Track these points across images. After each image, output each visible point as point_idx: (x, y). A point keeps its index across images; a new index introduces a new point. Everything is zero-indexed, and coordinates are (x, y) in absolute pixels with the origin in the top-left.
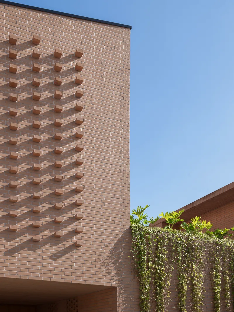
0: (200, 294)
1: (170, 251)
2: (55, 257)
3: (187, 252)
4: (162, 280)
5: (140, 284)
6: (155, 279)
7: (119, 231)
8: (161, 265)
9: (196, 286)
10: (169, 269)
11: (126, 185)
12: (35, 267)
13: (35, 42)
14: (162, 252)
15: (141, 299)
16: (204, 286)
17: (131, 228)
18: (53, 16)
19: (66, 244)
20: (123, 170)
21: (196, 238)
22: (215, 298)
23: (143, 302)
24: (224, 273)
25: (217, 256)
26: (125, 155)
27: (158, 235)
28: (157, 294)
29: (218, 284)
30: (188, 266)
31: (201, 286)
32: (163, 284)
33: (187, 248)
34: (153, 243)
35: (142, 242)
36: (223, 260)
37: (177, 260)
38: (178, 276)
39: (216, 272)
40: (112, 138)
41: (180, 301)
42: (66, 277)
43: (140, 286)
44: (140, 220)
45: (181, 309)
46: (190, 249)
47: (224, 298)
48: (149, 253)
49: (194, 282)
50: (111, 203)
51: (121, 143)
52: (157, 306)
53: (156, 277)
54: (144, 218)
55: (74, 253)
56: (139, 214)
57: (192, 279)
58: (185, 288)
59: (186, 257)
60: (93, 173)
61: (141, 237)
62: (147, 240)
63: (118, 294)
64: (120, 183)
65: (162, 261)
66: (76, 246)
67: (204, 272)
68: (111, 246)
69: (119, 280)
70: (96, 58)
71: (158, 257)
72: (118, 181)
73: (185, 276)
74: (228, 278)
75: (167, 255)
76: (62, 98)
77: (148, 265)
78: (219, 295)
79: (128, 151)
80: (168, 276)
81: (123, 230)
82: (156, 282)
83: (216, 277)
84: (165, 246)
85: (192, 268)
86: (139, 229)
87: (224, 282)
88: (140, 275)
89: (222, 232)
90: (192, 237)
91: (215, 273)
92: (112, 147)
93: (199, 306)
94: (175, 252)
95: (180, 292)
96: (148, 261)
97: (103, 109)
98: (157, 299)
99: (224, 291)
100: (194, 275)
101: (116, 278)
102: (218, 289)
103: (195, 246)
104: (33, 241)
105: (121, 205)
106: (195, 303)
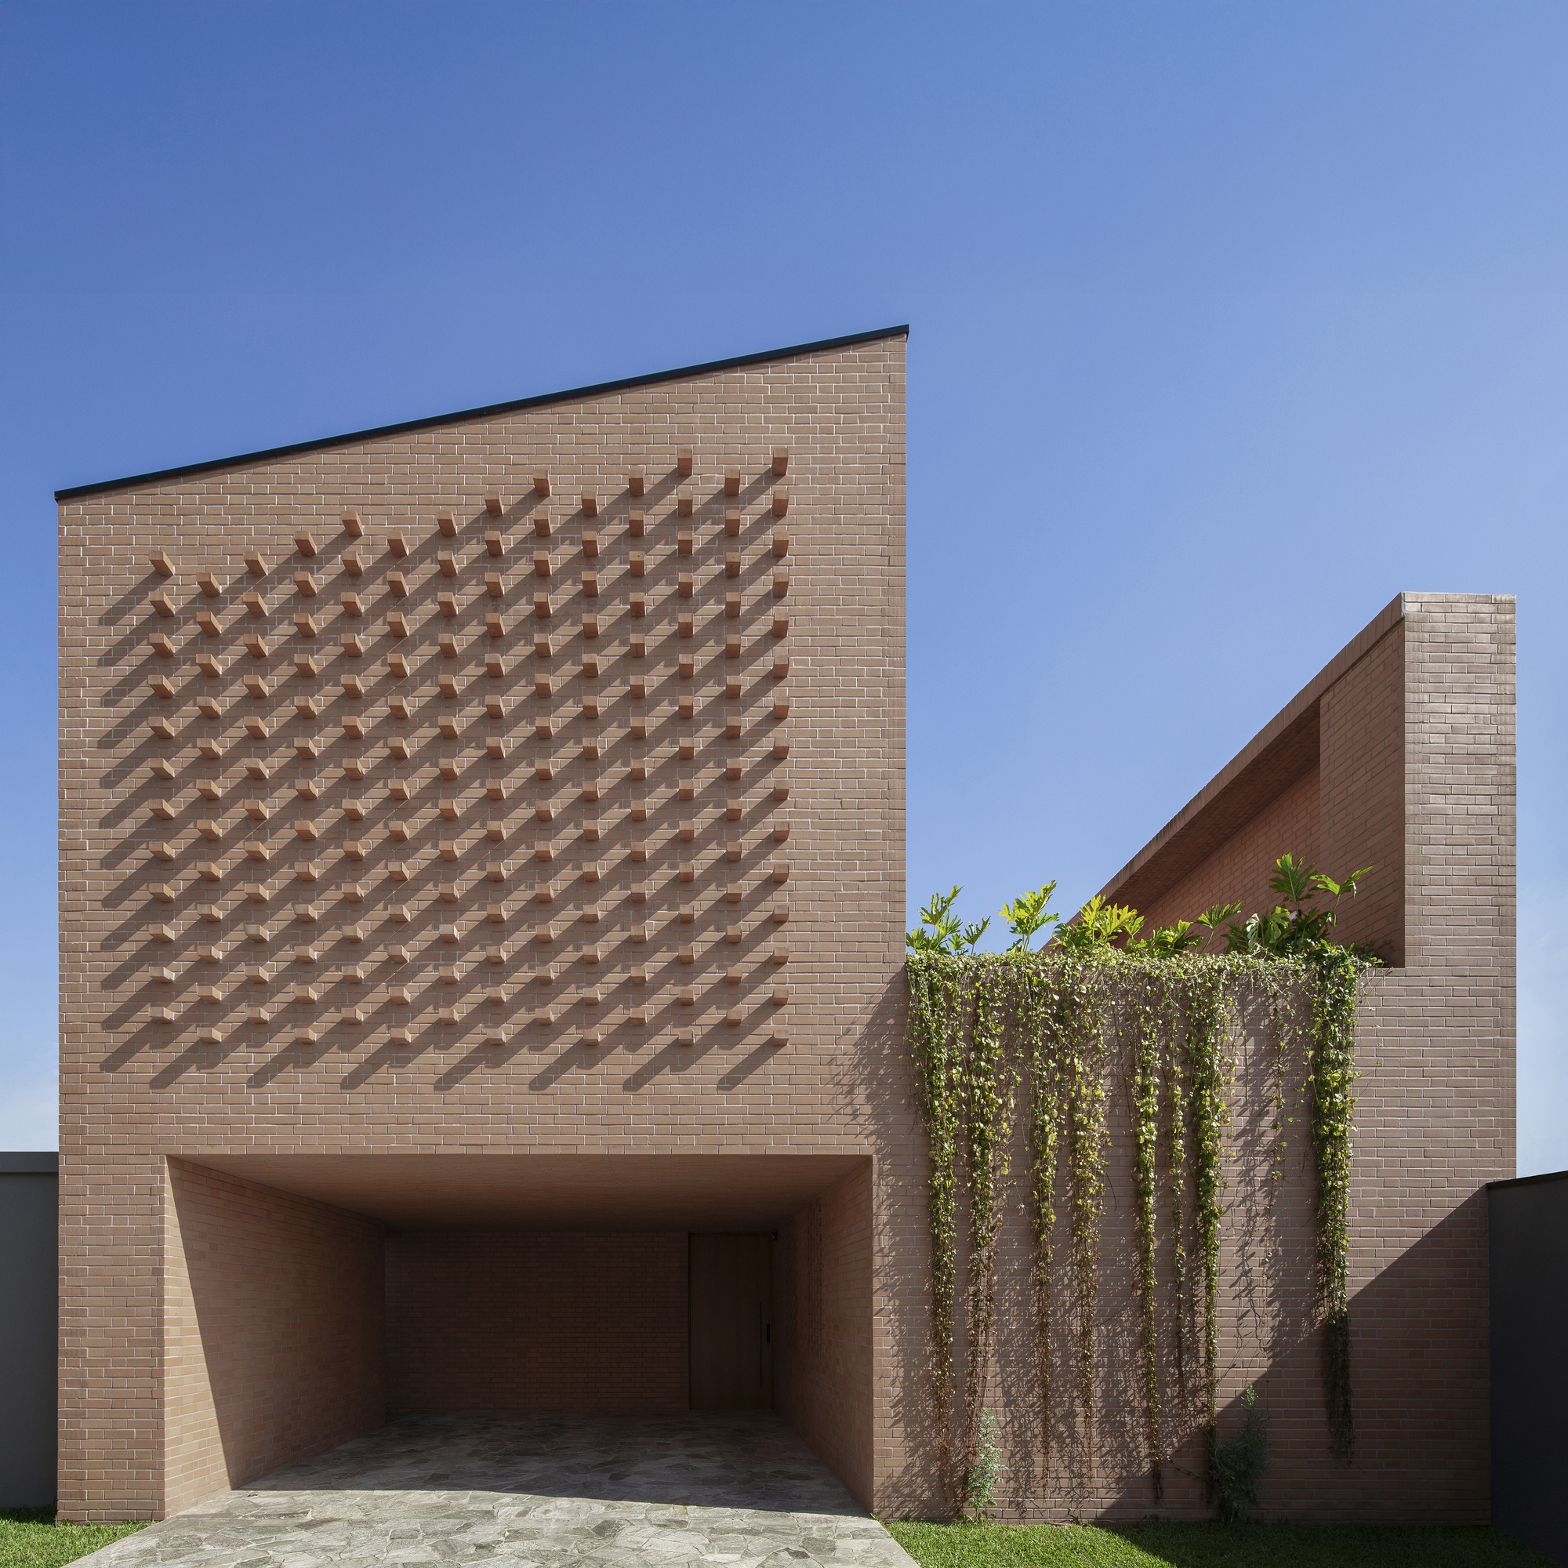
0: (1093, 1157)
1: (1011, 1022)
2: (729, 1082)
3: (1059, 1018)
4: (986, 1123)
5: (931, 1141)
6: (969, 1120)
7: (878, 983)
8: (985, 1073)
9: (1084, 1128)
10: (1008, 1084)
11: (897, 833)
12: (685, 1119)
13: (683, 471)
14: (988, 1029)
15: (931, 1187)
16: (1108, 1128)
17: (907, 968)
18: (723, 376)
19: (752, 1042)
20: (889, 789)
21: (1085, 967)
22: (1139, 1165)
23: (936, 1196)
24: (1166, 1075)
25: (1147, 1020)
26: (895, 737)
27: (977, 978)
28: (974, 1166)
29: (1148, 1117)
30: (1061, 1068)
31: (1098, 1127)
32: (989, 1134)
33: (1060, 1004)
34: (964, 1003)
35: (934, 1005)
36: (1165, 1031)
37: (1029, 1049)
38: (1031, 1101)
39: (1144, 1075)
40: (860, 693)
41: (1037, 1183)
42: (749, 1139)
43: (930, 1146)
44: (941, 937)
45: (1039, 1209)
46: (1067, 1008)
47: (1165, 1161)
48: (952, 1040)
49: (1078, 1116)
50: (860, 898)
51: (882, 704)
52: (975, 1204)
53: (972, 1112)
54: (952, 929)
55: (772, 1065)
56: (935, 919)
57: (1074, 1108)
58: (1052, 1139)
59: (1054, 1036)
60: (815, 815)
61: (933, 990)
62: (949, 997)
63: (875, 1177)
64: (881, 831)
65: (989, 1061)
66: (775, 1045)
67: (1109, 1081)
68: (859, 1029)
69: (878, 1133)
70: (823, 461)
71: (978, 1048)
72: (874, 826)
73: (1052, 1100)
74: (1178, 1090)
75: (1001, 1037)
76: (743, 609)
77: (950, 1079)
78: (1149, 1155)
79: (902, 724)
80: (1005, 1104)
81: (888, 977)
82: (972, 1130)
83: (1144, 1090)
84: (998, 1009)
85: (1072, 1071)
86: (928, 968)
87: (1167, 1105)
88: (929, 1113)
89: (1171, 936)
90: (1074, 968)
91: (1138, 1079)
92: (862, 724)
93: (1092, 1197)
94: (1024, 1025)
95: (1038, 1154)
96: (951, 1064)
97: (840, 612)
98: (974, 1183)
99: (1167, 1136)
100: (1078, 1092)
101: (871, 1128)
102: (1150, 1131)
103: (1080, 994)
104: (683, 1045)
105: (884, 898)
106: (1080, 1184)
